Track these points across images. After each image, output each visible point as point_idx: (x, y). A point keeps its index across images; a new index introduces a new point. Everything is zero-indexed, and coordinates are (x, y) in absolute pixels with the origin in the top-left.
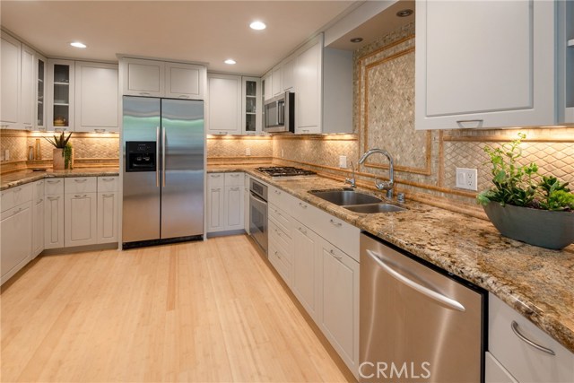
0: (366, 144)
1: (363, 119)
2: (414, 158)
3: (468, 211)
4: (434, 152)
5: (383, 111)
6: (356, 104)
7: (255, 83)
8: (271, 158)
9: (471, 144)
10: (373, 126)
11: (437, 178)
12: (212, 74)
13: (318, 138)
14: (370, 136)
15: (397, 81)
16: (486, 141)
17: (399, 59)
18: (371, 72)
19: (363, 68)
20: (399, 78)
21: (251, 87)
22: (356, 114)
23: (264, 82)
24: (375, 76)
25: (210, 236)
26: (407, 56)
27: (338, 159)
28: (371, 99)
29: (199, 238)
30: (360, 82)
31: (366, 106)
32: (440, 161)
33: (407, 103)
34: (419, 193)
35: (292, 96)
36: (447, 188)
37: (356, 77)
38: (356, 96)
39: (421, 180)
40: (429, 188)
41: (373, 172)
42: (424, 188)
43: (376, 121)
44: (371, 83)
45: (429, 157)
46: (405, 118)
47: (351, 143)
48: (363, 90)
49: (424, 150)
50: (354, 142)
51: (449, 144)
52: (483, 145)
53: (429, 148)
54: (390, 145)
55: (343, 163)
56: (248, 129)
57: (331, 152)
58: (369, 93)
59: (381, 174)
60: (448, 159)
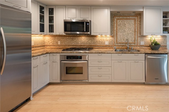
0: (117, 38)
1: (115, 32)
2: (132, 41)
3: (143, 48)
4: (136, 39)
5: (123, 30)
6: (112, 28)
9: (143, 38)
11: (137, 44)
14: (118, 36)
15: (127, 25)
17: (128, 20)
18: (118, 21)
19: (115, 19)
20: (127, 24)
22: (113, 30)
24: (120, 22)
26: (130, 20)
28: (119, 27)
30: (114, 22)
31: (117, 29)
32: (137, 41)
33: (130, 30)
34: (133, 47)
36: (139, 45)
38: (112, 26)
39: (133, 45)
40: (135, 46)
41: (120, 44)
42: (134, 46)
43: (120, 33)
44: (118, 23)
45: (135, 40)
46: (129, 33)
47: (111, 38)
48: (115, 25)
49: (134, 39)
51: (139, 38)
52: (145, 38)
53: (135, 38)
54: (125, 38)
55: (107, 43)
57: (101, 41)
58: (118, 26)
59: (122, 45)
60: (139, 40)
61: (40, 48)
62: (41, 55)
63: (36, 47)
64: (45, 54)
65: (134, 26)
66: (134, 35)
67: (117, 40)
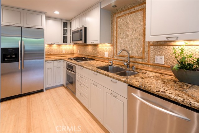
0: (116, 48)
1: (115, 38)
2: (137, 53)
3: (160, 72)
4: (146, 50)
5: (124, 35)
6: (112, 32)
7: (67, 23)
8: (73, 54)
9: (161, 47)
10: (120, 41)
11: (147, 60)
12: (48, 18)
13: (95, 45)
14: (118, 44)
15: (130, 23)
16: (168, 45)
17: (131, 15)
18: (119, 20)
19: (115, 18)
20: (131, 22)
21: (65, 25)
22: (112, 36)
23: (71, 23)
24: (120, 21)
25: (47, 89)
26: (134, 14)
27: (104, 54)
28: (119, 30)
29: (42, 91)
30: (114, 23)
31: (117, 33)
32: (148, 53)
33: (134, 32)
34: (139, 66)
35: (86, 28)
36: (152, 63)
37: (112, 22)
38: (112, 29)
39: (141, 61)
40: (144, 64)
41: (120, 58)
42: (142, 64)
43: (121, 38)
44: (119, 24)
45: (144, 52)
46: (133, 37)
47: (110, 47)
48: (115, 27)
49: (142, 49)
50: (111, 47)
51: (152, 47)
52: (166, 47)
53: (144, 49)
54: (127, 48)
55: (106, 55)
56: (64, 42)
57: (101, 51)
58: (118, 28)
59: (123, 59)
60: (152, 52)
61: (69, 55)
62: (54, 60)
63: (66, 54)
64: (58, 60)
65: (142, 23)
66: (142, 42)
67: (116, 51)
